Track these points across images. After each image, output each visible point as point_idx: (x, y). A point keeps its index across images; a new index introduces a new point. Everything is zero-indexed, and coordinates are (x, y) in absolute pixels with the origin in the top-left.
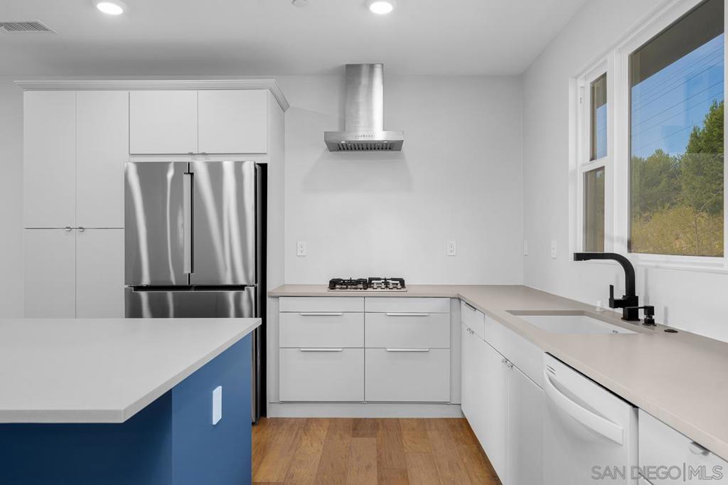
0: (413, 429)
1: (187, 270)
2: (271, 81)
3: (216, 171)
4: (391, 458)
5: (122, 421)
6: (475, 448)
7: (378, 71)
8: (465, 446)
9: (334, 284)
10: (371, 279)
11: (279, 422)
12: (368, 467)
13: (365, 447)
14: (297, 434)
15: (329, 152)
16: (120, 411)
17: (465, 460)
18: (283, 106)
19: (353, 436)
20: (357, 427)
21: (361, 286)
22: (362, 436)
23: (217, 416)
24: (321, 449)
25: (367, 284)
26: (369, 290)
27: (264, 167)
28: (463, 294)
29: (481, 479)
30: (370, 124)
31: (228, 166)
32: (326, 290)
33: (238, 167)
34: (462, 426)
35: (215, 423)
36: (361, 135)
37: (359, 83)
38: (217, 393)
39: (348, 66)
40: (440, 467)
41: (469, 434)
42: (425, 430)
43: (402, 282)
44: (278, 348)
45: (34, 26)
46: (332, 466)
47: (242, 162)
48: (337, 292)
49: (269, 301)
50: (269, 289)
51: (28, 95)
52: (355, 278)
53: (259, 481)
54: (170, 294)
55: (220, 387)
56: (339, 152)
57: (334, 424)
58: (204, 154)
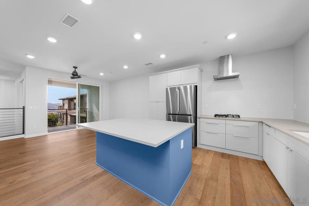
0: (243, 160)
1: (178, 111)
2: (198, 65)
3: (185, 88)
4: (235, 168)
5: (156, 147)
6: (270, 173)
7: (230, 57)
8: (265, 171)
9: (216, 116)
10: (228, 115)
11: (200, 149)
12: (227, 168)
13: (226, 162)
14: (205, 153)
15: (215, 81)
16: (155, 144)
17: (265, 176)
18: (201, 71)
19: (222, 158)
20: (223, 155)
21: (224, 117)
22: (225, 158)
23: (182, 147)
24: (212, 159)
25: (227, 116)
26: (227, 118)
27: (196, 86)
28: (263, 121)
29: (273, 186)
30: (228, 72)
31: (188, 87)
32: (213, 117)
33: (191, 87)
34: (263, 164)
35: (182, 148)
36: (225, 75)
37: (224, 61)
38: (182, 141)
39: (220, 57)
40: (254, 176)
41: (266, 167)
42: (248, 162)
43: (239, 116)
44: (200, 131)
45: (151, 63)
46: (215, 165)
47: (192, 85)
48: (217, 118)
49: (198, 119)
50: (198, 116)
51: (150, 77)
52: (223, 114)
53: (194, 163)
54: (177, 116)
55: (183, 140)
56: (218, 81)
57: (216, 153)
58: (182, 85)
